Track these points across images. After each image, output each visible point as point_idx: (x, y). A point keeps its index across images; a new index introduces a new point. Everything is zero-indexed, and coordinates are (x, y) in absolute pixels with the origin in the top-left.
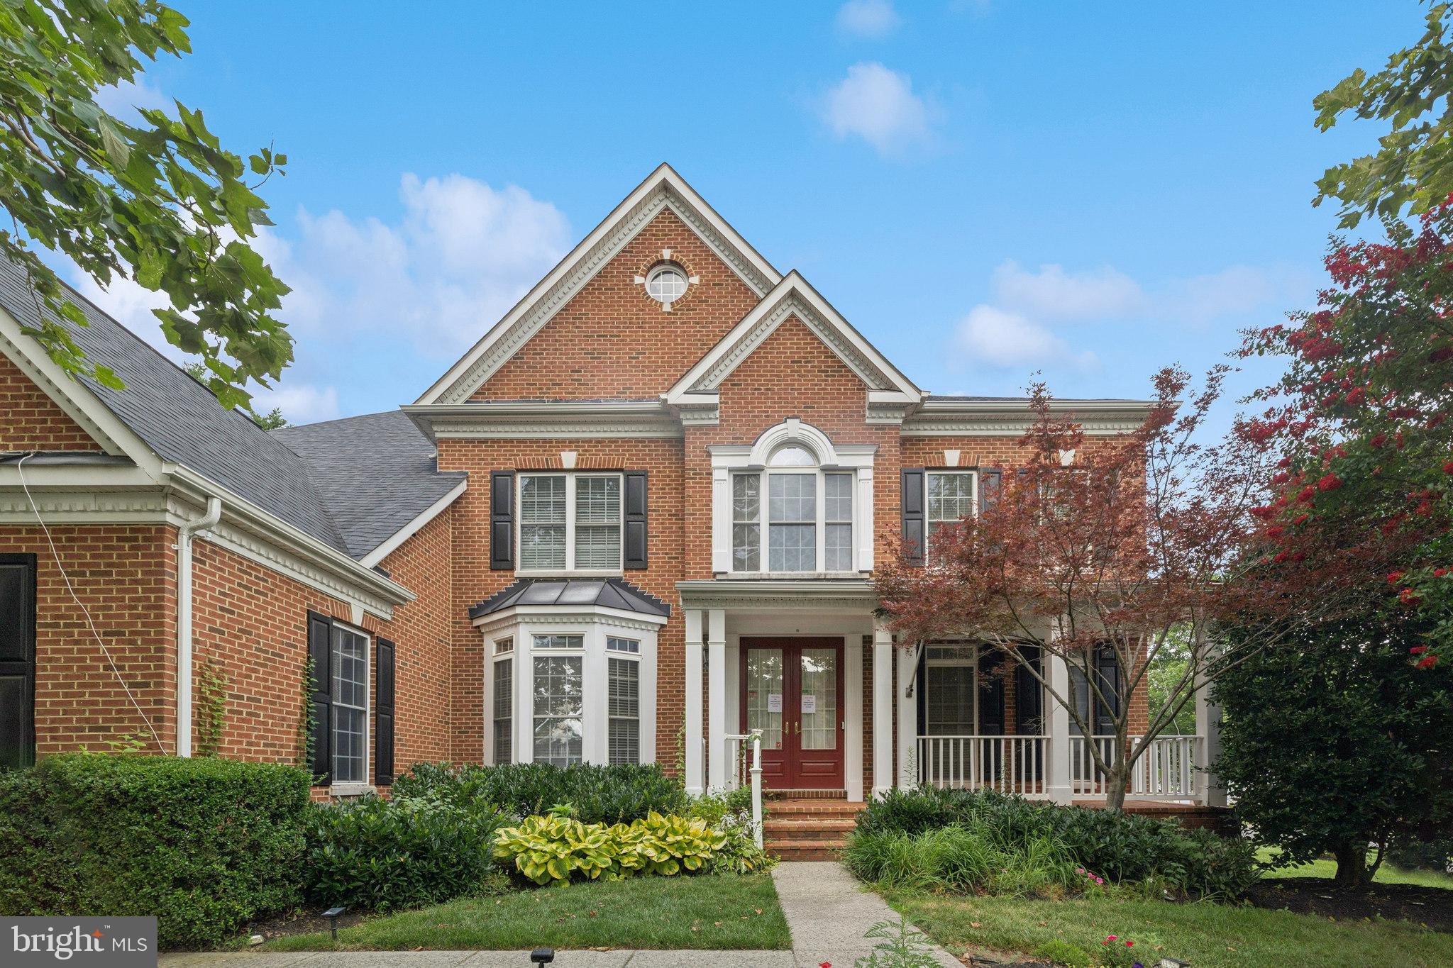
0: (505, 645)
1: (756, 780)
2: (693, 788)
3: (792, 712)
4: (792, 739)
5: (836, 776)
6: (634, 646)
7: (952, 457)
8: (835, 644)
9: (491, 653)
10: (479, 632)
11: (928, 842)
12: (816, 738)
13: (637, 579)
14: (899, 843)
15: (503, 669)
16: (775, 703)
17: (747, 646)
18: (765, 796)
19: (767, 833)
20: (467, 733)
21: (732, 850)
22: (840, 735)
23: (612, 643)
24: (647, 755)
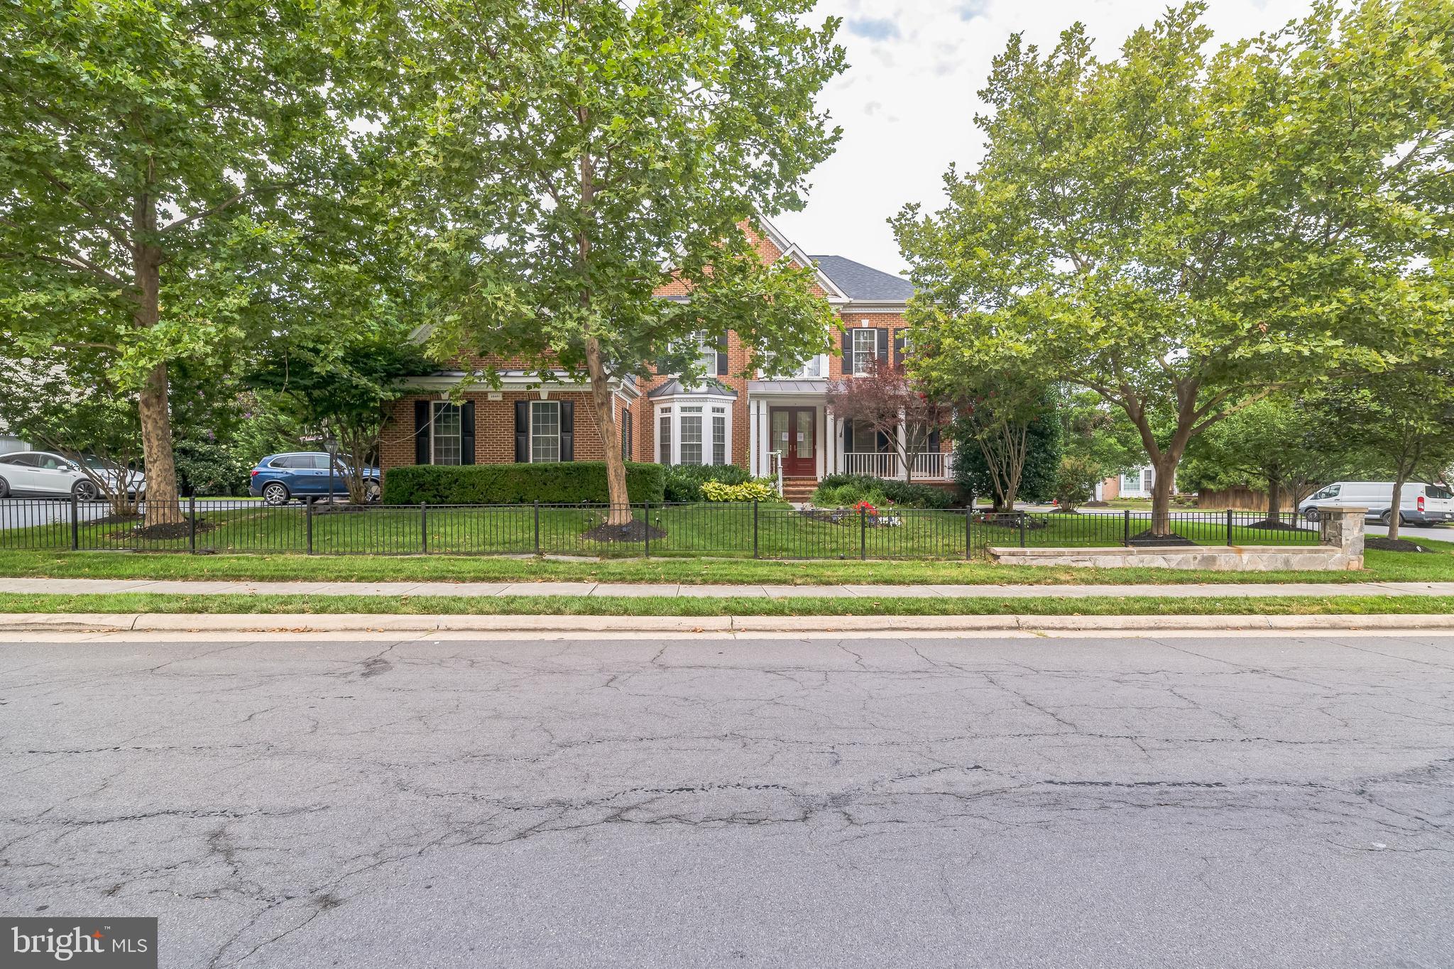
0: (668, 410)
1: (780, 472)
2: (753, 473)
3: (793, 441)
4: (793, 453)
5: (812, 471)
6: (722, 410)
7: (865, 323)
8: (812, 410)
9: (658, 415)
10: (652, 404)
11: (841, 490)
12: (804, 453)
13: (723, 379)
14: (830, 491)
15: (665, 422)
16: (785, 437)
17: (773, 410)
18: (784, 479)
19: (784, 492)
20: (647, 451)
21: (773, 496)
22: (814, 451)
23: (714, 410)
24: (728, 461)
